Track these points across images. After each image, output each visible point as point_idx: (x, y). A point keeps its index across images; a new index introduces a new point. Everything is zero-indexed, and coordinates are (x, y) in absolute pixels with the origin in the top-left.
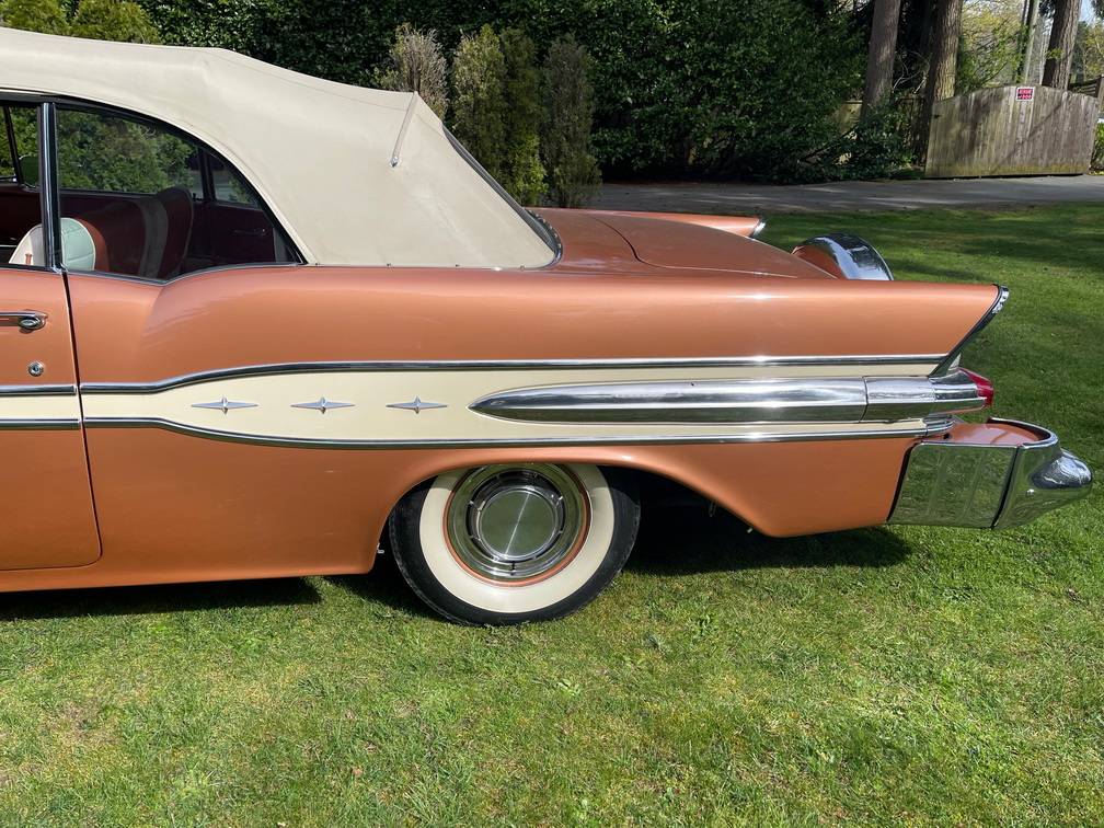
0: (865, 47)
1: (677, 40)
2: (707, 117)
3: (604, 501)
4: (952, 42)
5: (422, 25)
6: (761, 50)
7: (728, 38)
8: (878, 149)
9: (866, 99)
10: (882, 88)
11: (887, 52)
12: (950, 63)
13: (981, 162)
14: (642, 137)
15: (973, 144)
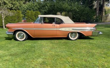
0: (96, 11)
1: (79, 12)
2: (82, 18)
3: (78, 34)
4: (104, 10)
5: (59, 12)
6: (86, 12)
7: (83, 11)
8: (98, 20)
9: (96, 16)
10: (98, 15)
11: (98, 12)
12: (104, 12)
13: (107, 21)
14: (76, 19)
15: (106, 19)
